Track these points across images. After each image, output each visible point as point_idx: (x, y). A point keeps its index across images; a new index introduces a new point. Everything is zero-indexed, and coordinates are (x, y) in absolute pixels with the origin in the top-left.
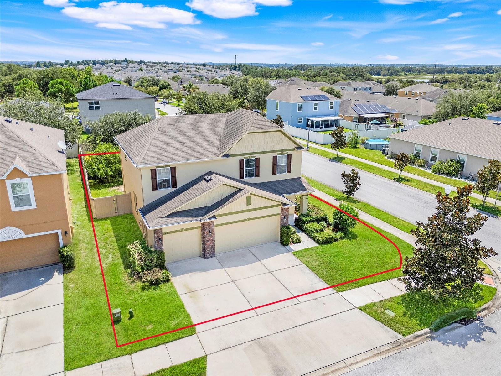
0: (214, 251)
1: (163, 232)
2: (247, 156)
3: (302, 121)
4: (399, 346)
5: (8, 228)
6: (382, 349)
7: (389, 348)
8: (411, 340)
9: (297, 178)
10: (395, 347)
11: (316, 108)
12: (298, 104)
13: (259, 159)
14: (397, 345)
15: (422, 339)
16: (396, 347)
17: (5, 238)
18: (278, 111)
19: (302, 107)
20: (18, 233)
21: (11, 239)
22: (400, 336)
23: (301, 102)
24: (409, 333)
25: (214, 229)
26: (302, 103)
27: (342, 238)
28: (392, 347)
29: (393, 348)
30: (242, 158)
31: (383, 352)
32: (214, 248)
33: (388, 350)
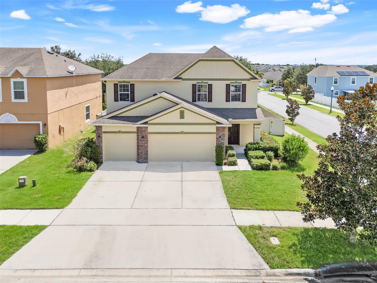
0: (147, 157)
1: (103, 130)
2: (200, 81)
3: (339, 93)
4: (256, 276)
5: (8, 114)
6: (229, 273)
7: (240, 275)
8: (279, 276)
9: (253, 109)
10: (249, 276)
11: (353, 82)
12: (334, 78)
13: (211, 85)
14: (255, 275)
15: (296, 279)
16: (251, 276)
17: (5, 121)
18: (316, 84)
19: (338, 81)
20: (13, 119)
21: (9, 123)
22: (266, 266)
23: (337, 76)
24: (282, 267)
25: (147, 136)
26: (338, 78)
27: (283, 168)
28: (246, 274)
29: (246, 276)
30: (195, 82)
31: (229, 276)
32: (147, 154)
33: (238, 276)
